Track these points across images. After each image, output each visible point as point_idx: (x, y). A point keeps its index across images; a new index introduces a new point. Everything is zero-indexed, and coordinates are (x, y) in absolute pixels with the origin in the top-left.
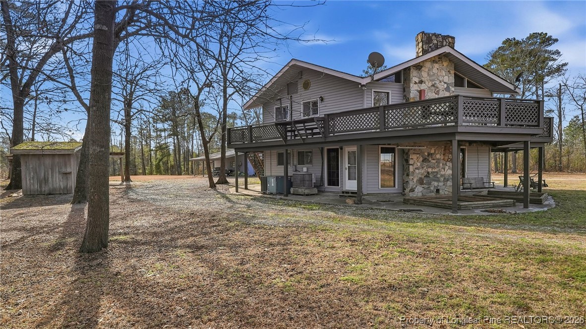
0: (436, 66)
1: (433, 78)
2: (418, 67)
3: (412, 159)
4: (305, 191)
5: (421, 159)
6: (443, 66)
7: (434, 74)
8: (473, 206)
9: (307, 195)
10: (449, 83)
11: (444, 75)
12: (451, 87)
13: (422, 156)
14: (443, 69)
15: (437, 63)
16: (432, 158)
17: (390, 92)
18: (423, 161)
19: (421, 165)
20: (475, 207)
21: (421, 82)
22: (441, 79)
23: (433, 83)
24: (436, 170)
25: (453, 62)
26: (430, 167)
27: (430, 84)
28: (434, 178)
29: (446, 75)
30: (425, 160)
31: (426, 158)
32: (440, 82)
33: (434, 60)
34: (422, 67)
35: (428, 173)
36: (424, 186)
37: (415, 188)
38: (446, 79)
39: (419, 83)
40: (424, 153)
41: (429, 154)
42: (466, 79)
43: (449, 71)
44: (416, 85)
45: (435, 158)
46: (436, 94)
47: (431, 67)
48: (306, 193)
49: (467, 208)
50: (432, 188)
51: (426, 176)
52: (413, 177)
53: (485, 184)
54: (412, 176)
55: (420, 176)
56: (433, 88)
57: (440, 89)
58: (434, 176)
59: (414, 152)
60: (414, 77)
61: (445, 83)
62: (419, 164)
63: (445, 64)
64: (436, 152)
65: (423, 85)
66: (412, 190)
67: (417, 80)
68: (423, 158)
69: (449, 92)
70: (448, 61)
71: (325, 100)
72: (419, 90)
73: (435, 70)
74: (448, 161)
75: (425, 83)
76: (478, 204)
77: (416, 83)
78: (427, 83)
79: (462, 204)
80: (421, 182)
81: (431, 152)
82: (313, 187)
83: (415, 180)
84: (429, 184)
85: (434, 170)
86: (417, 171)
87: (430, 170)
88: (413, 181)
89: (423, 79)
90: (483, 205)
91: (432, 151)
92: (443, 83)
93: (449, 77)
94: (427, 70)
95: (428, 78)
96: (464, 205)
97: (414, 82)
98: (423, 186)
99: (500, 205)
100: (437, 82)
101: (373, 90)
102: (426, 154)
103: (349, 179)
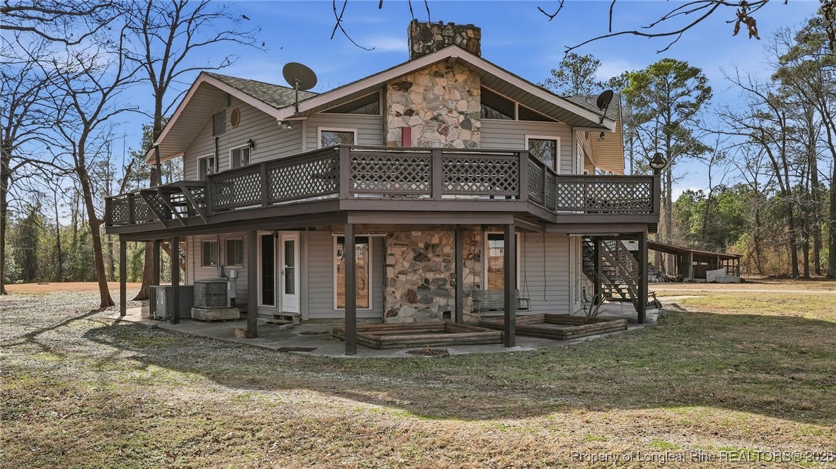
0: (441, 82)
1: (434, 104)
2: (403, 84)
3: (391, 255)
4: (208, 314)
5: (411, 255)
6: (456, 81)
7: (437, 98)
8: (408, 342)
9: (213, 321)
10: (469, 112)
11: (459, 98)
12: (472, 121)
13: (414, 250)
14: (455, 88)
15: (443, 76)
16: (434, 252)
17: (355, 131)
18: (415, 259)
19: (412, 266)
20: (413, 344)
21: (410, 113)
22: (452, 106)
23: (435, 113)
24: (442, 276)
25: (478, 74)
26: (430, 270)
27: (429, 116)
28: (439, 291)
29: (462, 99)
30: (419, 257)
31: (421, 254)
32: (451, 111)
33: (437, 72)
34: (411, 85)
35: (427, 281)
36: (418, 305)
37: (398, 309)
38: (463, 105)
39: (405, 114)
40: (417, 244)
41: (427, 247)
42: (517, 103)
43: (468, 91)
44: (400, 119)
45: (440, 253)
46: (441, 133)
47: (430, 85)
48: (211, 318)
49: (394, 346)
50: (435, 310)
51: (422, 287)
52: (393, 289)
53: (521, 301)
54: (393, 286)
55: (409, 286)
56: (435, 123)
57: (450, 124)
58: (439, 288)
59: (395, 242)
60: (395, 102)
61: (461, 113)
62: (407, 265)
63: (461, 78)
64: (444, 242)
65: (414, 117)
66: (393, 313)
67: (401, 109)
68: (415, 252)
69: (470, 129)
70: (468, 73)
71: (258, 146)
72: (405, 126)
73: (438, 90)
74: (468, 258)
75: (417, 114)
76: (419, 339)
77: (398, 114)
78: (422, 114)
79: (383, 338)
80: (411, 297)
81: (433, 242)
82: (229, 305)
83: (398, 295)
84: (429, 301)
85: (438, 276)
86: (402, 278)
87: (430, 276)
88: (395, 296)
89: (414, 107)
90: (431, 341)
91: (435, 240)
92: (455, 114)
93: (468, 102)
94: (421, 90)
95: (424, 104)
96: (389, 341)
97: (394, 113)
98: (414, 305)
99: (470, 341)
100: (444, 112)
101: (320, 129)
102: (422, 245)
103: (286, 293)
